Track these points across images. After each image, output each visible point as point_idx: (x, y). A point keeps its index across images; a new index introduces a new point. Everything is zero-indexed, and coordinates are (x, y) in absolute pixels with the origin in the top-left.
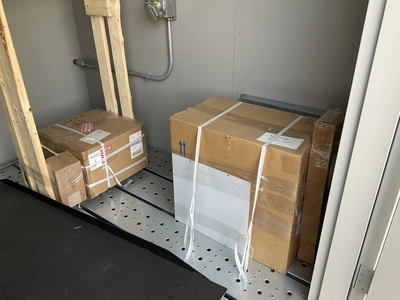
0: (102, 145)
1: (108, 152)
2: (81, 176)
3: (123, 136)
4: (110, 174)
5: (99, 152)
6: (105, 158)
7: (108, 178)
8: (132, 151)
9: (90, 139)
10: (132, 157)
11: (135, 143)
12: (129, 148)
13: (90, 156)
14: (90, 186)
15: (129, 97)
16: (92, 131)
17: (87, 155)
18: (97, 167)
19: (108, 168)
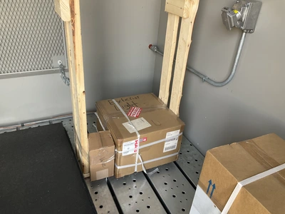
0: (139, 136)
1: (142, 143)
2: (113, 158)
3: (161, 132)
4: (139, 161)
5: (134, 141)
6: (138, 148)
7: (136, 165)
8: (165, 146)
9: (131, 126)
10: (164, 151)
11: (171, 139)
12: (163, 143)
13: (124, 144)
14: (118, 168)
15: (180, 95)
16: (137, 117)
17: (122, 143)
18: (128, 154)
19: (138, 156)
